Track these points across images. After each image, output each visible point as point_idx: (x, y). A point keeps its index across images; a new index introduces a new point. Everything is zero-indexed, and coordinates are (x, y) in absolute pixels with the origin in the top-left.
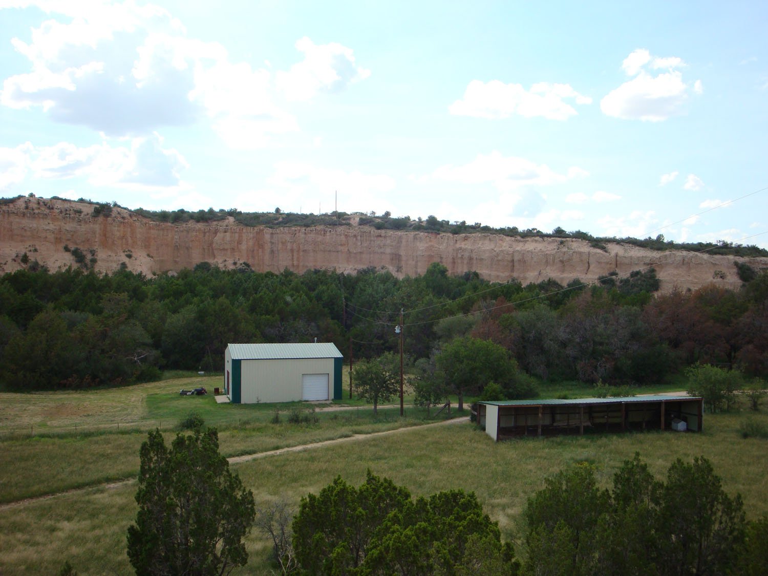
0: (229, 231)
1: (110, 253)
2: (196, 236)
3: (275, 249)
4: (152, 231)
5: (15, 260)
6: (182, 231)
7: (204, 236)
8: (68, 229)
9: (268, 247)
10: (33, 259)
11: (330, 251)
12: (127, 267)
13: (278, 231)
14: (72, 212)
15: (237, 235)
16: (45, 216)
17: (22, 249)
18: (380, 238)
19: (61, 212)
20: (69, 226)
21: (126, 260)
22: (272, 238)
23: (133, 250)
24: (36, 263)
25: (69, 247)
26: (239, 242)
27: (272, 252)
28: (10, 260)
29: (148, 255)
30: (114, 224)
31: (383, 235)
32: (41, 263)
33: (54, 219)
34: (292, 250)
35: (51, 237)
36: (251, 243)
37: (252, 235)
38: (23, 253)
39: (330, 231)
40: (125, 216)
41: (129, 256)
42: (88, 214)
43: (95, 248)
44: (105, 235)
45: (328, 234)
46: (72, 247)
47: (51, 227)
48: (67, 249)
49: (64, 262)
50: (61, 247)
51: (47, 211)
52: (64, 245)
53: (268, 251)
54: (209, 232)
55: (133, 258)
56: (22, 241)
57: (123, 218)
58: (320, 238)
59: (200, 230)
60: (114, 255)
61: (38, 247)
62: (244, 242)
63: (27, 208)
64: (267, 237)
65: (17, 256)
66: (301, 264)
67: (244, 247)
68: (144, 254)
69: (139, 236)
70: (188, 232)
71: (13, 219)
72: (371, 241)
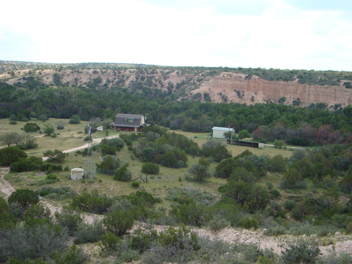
0: (293, 85)
1: (249, 92)
2: (282, 87)
3: (310, 93)
4: (266, 85)
5: (218, 94)
6: (278, 85)
7: (285, 87)
8: (236, 83)
9: (307, 92)
10: (223, 94)
11: (328, 96)
12: (254, 98)
13: (311, 87)
14: (238, 77)
15: (296, 87)
16: (229, 79)
17: (220, 90)
18: (346, 92)
19: (235, 77)
20: (237, 82)
21: (254, 95)
22: (309, 89)
23: (258, 92)
24: (224, 96)
25: (236, 90)
26: (297, 90)
27: (309, 94)
28: (216, 94)
29: (264, 94)
30: (252, 82)
31: (346, 91)
32: (225, 95)
33: (232, 80)
34: (314, 95)
35: (230, 86)
36: (301, 90)
37: (302, 88)
38: (220, 92)
39: (330, 87)
40: (256, 79)
41: (256, 94)
42: (243, 78)
43: (244, 91)
44: (248, 86)
45: (328, 88)
46: (237, 90)
47: (231, 83)
48: (235, 91)
49: (233, 95)
50: (233, 90)
51: (230, 77)
52: (234, 89)
53: (307, 94)
54: (287, 85)
55: (257, 95)
56: (221, 88)
57: (255, 80)
58: (325, 90)
59: (283, 84)
60: (251, 93)
61: (225, 90)
62: (299, 90)
63: (223, 76)
64: (307, 88)
65: (218, 93)
66: (318, 100)
67: (298, 92)
68: (262, 93)
69: (261, 86)
70: (280, 85)
71: (219, 80)
72: (343, 93)
